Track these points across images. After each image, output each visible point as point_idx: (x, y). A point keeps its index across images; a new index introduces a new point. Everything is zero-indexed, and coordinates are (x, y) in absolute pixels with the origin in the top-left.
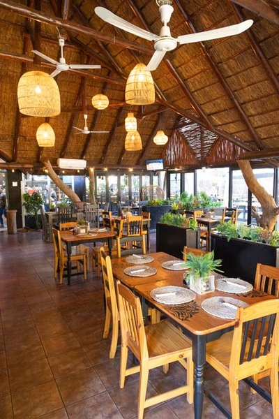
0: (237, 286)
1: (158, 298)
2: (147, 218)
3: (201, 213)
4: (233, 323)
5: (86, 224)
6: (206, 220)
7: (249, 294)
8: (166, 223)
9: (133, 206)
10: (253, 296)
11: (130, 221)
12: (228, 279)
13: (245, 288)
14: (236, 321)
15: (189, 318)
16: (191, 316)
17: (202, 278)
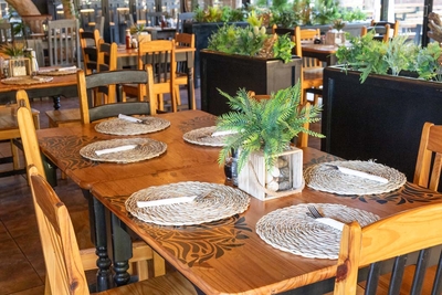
0: (364, 178)
1: (143, 211)
2: (189, 46)
3: (315, 34)
4: (332, 271)
5: (27, 54)
6: (322, 48)
7: (392, 196)
8: (223, 49)
9: (164, 25)
10: (403, 201)
11: (143, 51)
12: (345, 162)
13: (385, 181)
14: (341, 262)
15: (212, 261)
16: (220, 254)
17: (266, 156)
